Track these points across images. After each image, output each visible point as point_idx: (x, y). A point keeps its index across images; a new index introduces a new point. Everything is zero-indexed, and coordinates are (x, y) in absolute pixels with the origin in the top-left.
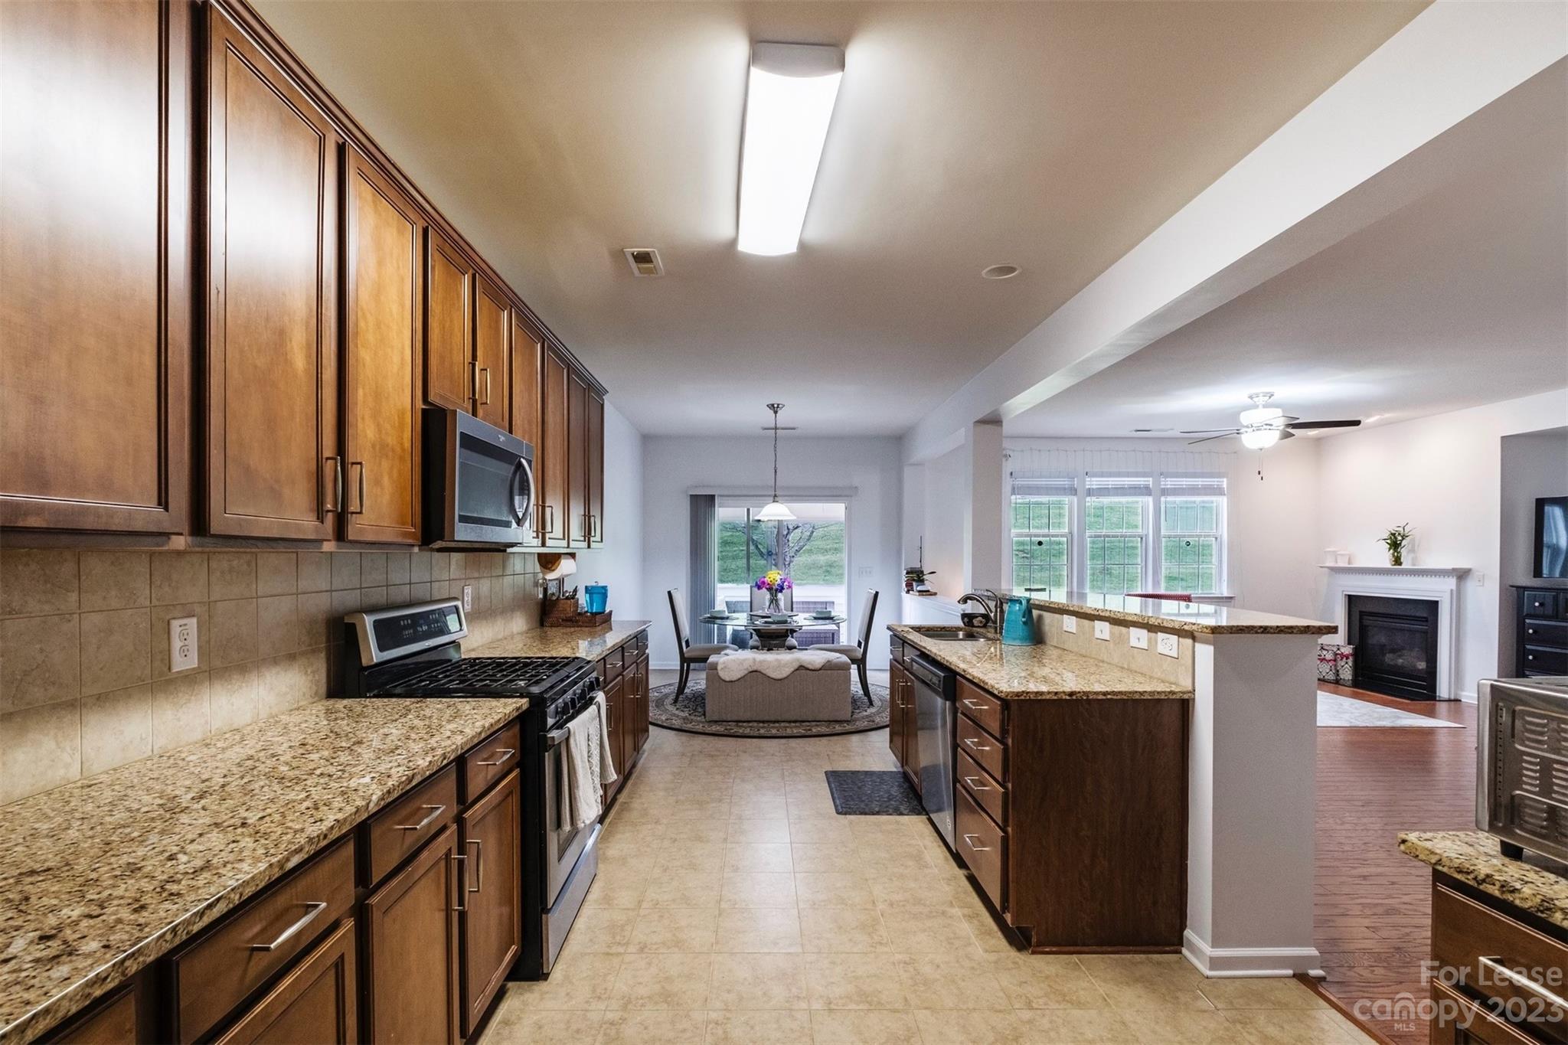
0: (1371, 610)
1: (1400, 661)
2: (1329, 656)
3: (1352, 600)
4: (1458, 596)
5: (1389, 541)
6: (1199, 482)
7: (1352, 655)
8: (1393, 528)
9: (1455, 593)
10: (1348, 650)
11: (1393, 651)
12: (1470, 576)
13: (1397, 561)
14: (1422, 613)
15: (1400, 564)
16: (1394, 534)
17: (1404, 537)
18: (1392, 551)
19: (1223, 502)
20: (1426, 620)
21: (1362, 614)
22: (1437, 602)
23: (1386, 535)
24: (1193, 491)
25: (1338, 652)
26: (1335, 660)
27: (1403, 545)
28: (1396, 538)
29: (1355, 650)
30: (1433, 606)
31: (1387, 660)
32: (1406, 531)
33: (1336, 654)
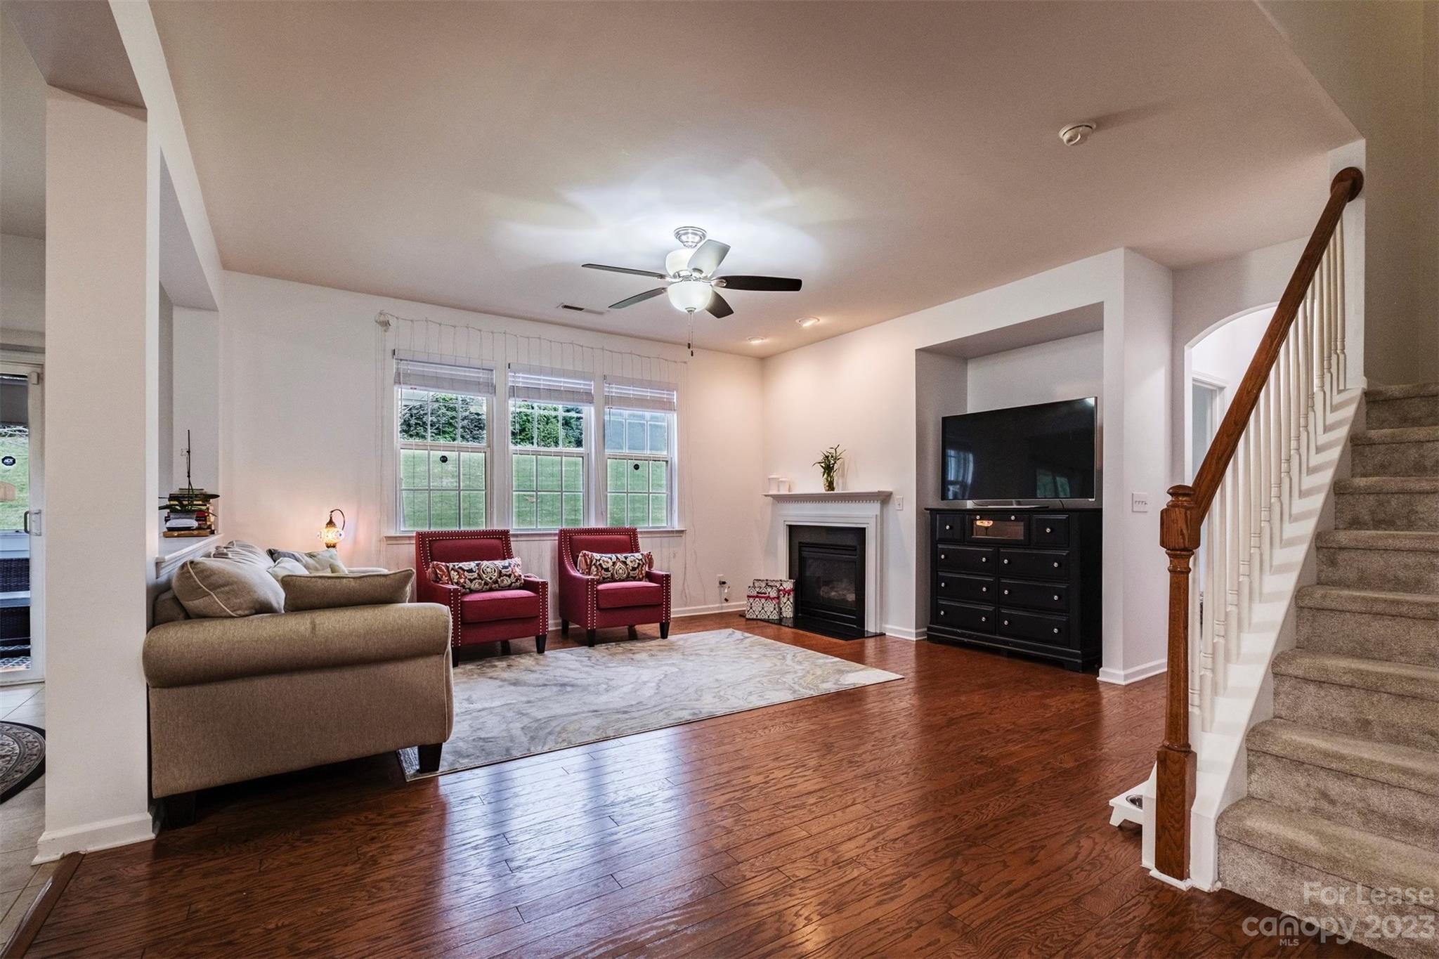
0: (808, 541)
1: (833, 594)
2: (773, 594)
3: (793, 530)
4: (882, 521)
5: (823, 465)
6: (648, 393)
7: (793, 590)
8: (826, 449)
9: (879, 518)
10: (789, 585)
11: (827, 583)
12: (892, 500)
13: (831, 486)
14: (851, 541)
15: (833, 489)
16: (827, 457)
17: (836, 459)
18: (826, 475)
19: (673, 418)
20: (853, 549)
21: (802, 545)
22: (864, 529)
23: (821, 458)
24: (642, 403)
25: (781, 588)
26: (778, 598)
27: (835, 468)
28: (829, 460)
29: (796, 584)
30: (860, 533)
31: (821, 593)
32: (838, 454)
33: (779, 591)
